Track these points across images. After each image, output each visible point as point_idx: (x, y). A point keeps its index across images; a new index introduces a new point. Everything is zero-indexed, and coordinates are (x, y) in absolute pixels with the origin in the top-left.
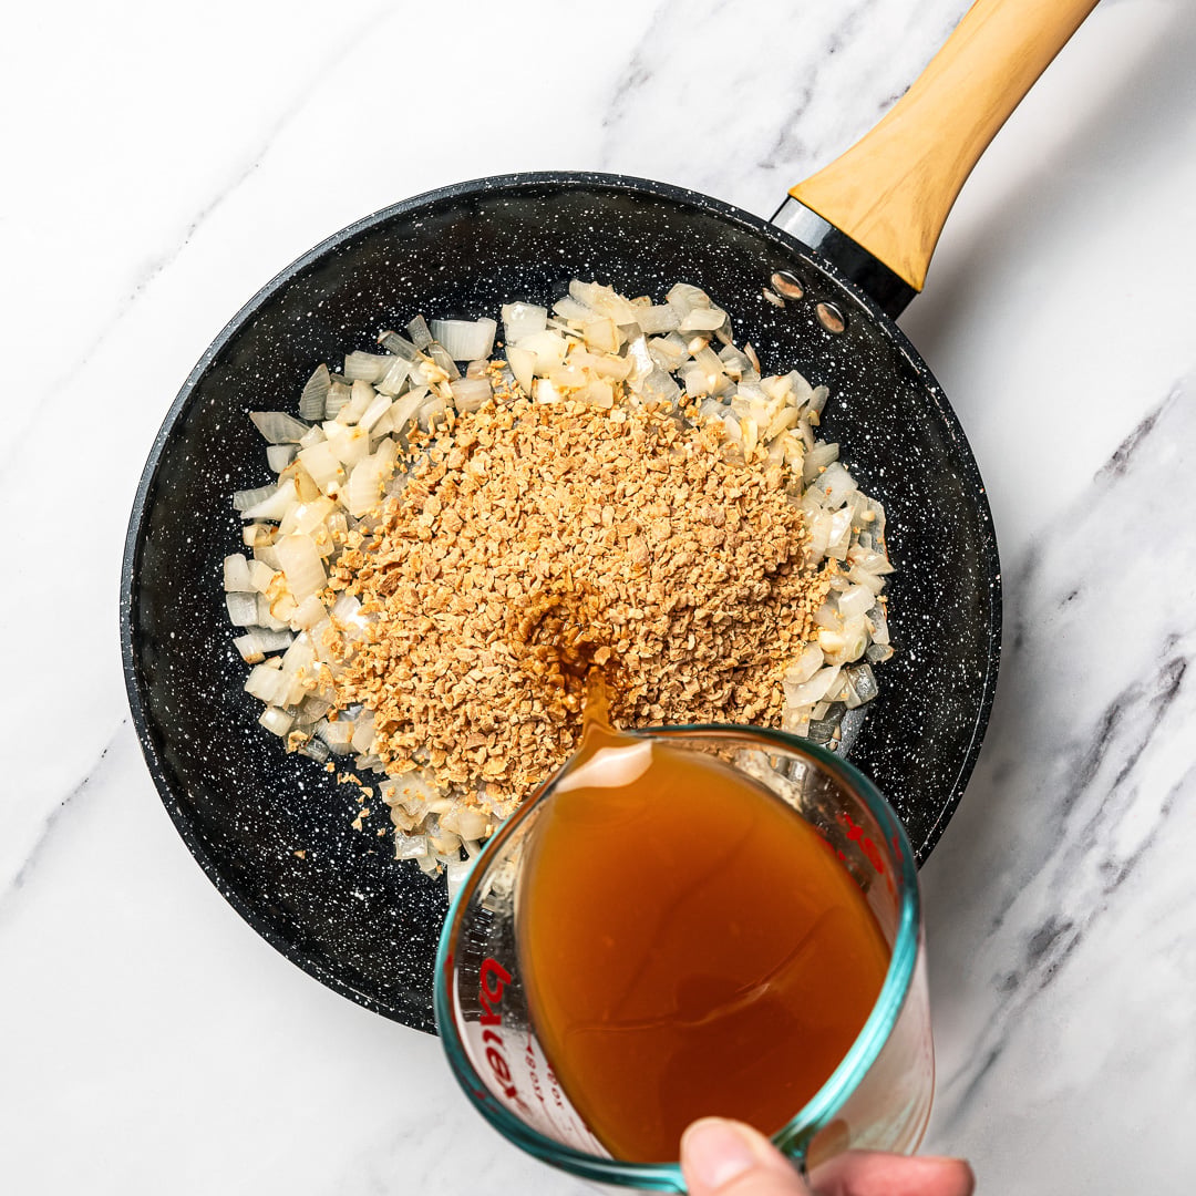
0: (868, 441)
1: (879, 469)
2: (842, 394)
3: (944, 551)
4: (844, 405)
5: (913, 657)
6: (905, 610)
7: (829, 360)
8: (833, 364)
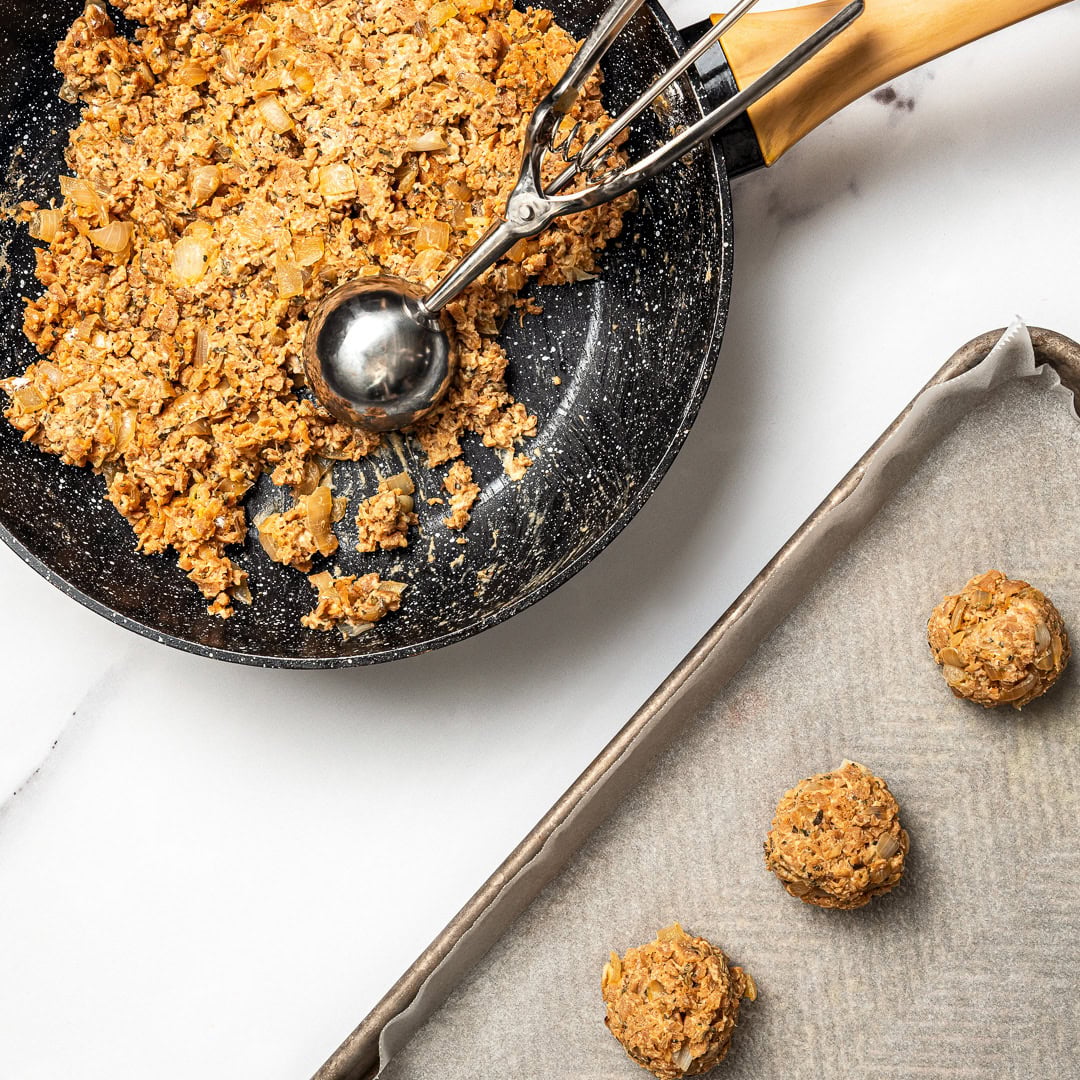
0: (660, 275)
1: (655, 303)
2: (661, 222)
3: (663, 398)
4: (658, 234)
5: (589, 476)
6: (607, 434)
7: (666, 186)
8: (667, 191)
